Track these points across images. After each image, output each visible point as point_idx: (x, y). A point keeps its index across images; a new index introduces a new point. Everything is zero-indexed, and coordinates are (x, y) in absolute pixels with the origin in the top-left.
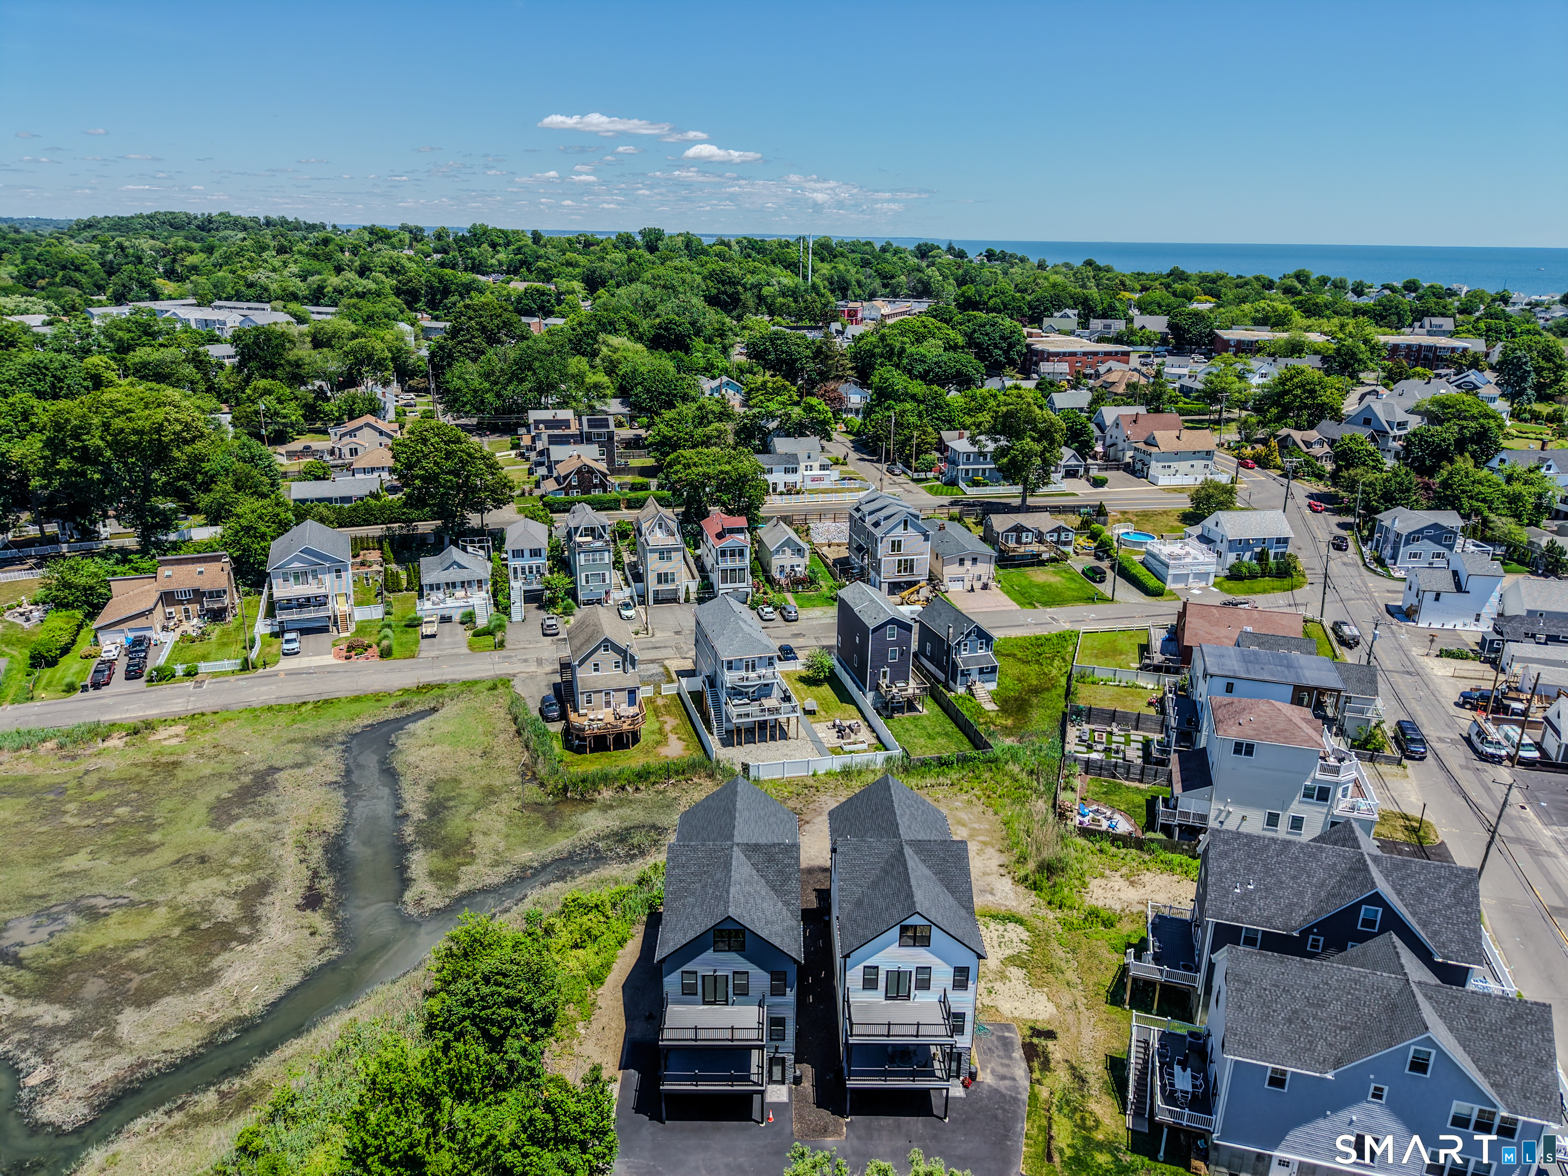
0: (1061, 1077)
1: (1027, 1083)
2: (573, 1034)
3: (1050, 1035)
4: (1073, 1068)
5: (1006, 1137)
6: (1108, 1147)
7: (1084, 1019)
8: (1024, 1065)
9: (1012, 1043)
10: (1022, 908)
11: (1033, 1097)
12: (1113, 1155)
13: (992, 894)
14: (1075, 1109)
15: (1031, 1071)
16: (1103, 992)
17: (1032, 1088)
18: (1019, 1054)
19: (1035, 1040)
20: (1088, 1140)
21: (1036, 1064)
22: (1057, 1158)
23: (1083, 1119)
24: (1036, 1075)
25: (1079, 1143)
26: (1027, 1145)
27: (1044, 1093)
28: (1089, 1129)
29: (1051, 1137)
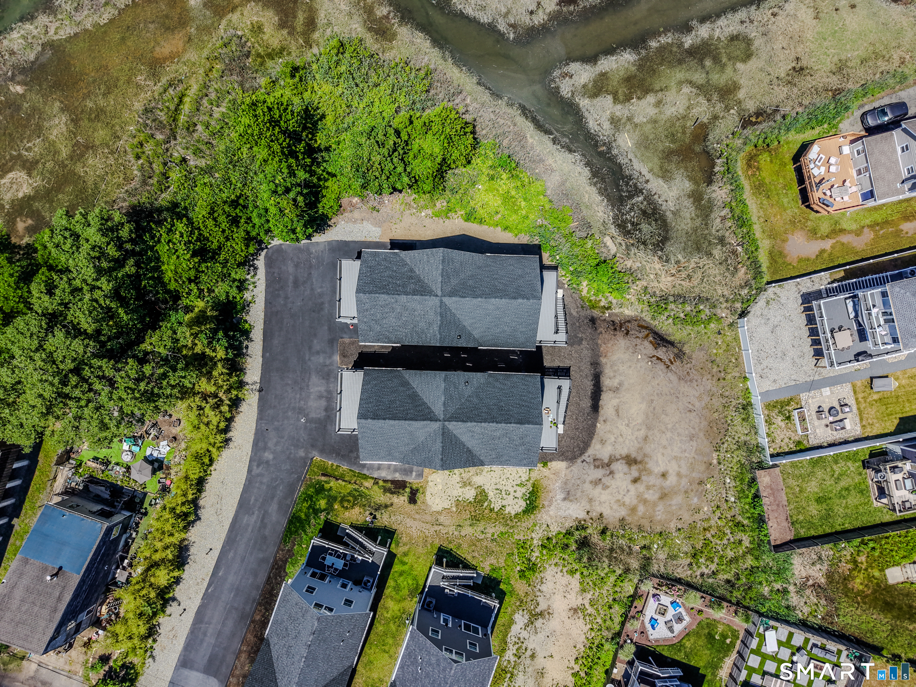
0: (380, 497)
1: (375, 476)
2: (421, 208)
3: (413, 500)
4: (386, 506)
5: (338, 454)
6: (329, 509)
7: (428, 526)
8: (389, 478)
9: (407, 475)
10: (545, 517)
11: (366, 477)
12: (324, 510)
13: (565, 499)
14: (355, 498)
15: (385, 481)
16: (451, 546)
17: (372, 478)
18: (398, 476)
19: (408, 490)
20: (335, 499)
21: (389, 485)
22: (323, 478)
23: (349, 501)
24: (381, 483)
25: (333, 493)
26: (332, 465)
27: (368, 484)
28: (341, 502)
29: (337, 479)
